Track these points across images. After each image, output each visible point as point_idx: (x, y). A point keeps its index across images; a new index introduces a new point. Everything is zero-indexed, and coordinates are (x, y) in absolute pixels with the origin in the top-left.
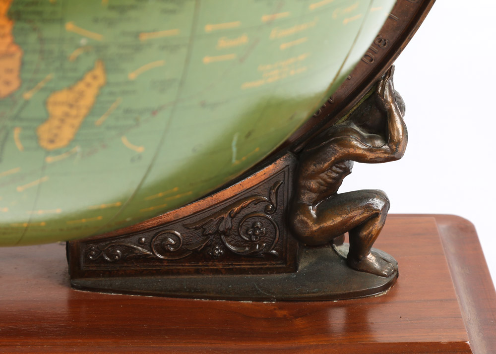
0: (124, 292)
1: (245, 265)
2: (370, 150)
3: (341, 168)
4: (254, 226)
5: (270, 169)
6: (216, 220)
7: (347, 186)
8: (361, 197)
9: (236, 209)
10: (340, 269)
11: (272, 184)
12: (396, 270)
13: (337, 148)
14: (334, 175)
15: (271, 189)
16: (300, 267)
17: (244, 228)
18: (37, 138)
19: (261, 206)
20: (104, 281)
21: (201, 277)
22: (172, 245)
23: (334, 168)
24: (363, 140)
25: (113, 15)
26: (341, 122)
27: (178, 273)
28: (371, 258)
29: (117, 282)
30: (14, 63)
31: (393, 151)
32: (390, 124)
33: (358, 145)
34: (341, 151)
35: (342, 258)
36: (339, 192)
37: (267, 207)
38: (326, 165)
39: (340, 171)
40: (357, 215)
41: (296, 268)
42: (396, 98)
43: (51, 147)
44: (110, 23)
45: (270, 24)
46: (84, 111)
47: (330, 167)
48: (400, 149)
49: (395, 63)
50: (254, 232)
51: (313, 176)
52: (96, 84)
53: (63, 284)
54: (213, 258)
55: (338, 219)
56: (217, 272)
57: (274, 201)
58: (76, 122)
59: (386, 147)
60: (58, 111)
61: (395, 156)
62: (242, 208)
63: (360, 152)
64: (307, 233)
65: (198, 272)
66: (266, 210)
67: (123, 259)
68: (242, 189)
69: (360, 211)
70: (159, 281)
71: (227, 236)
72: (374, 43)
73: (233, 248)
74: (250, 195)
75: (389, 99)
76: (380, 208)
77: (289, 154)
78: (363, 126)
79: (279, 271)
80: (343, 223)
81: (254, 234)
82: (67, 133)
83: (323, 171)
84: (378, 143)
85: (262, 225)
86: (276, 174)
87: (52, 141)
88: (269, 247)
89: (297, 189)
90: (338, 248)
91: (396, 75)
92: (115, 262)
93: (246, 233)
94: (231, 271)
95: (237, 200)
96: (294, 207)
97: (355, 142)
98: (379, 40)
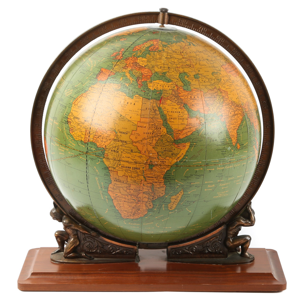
0: (182, 262)
1: (214, 256)
2: (246, 223)
3: (238, 228)
4: (216, 245)
5: (220, 229)
6: (206, 243)
7: (240, 234)
8: (244, 237)
9: (211, 240)
10: (239, 257)
11: (220, 233)
12: (254, 258)
13: (237, 222)
14: (237, 230)
15: (220, 234)
16: (228, 257)
17: (213, 245)
18: (168, 207)
19: (217, 239)
20: (176, 260)
21: (202, 259)
22: (194, 250)
23: (236, 228)
24: (244, 220)
25: (186, 178)
26: (238, 217)
27: (196, 258)
28: (247, 254)
29: (180, 260)
30: (164, 189)
31: (252, 223)
32: (251, 216)
33: (243, 222)
34: (238, 223)
35: (239, 254)
36: (238, 235)
37: (219, 239)
38: (234, 227)
39: (238, 229)
40: (242, 241)
41: (227, 257)
42: (252, 210)
43: (171, 209)
44: (185, 180)
45: (219, 182)
46: (178, 201)
47: (235, 228)
48: (253, 223)
49: (251, 201)
50: (216, 246)
51: (231, 230)
52: (181, 194)
53: (165, 261)
54: (206, 253)
55: (238, 242)
56: (206, 257)
57: (221, 237)
58: (176, 203)
59: (250, 222)
60: (173, 201)
61: (252, 225)
62: (213, 239)
63: (243, 223)
64: (230, 246)
65: (201, 257)
66: (219, 240)
67: (182, 254)
68: (213, 234)
69: (243, 240)
70: (191, 260)
71: (209, 247)
72: (244, 194)
73: (210, 251)
74: (215, 236)
75: (250, 210)
76: (249, 239)
77: (225, 225)
78: (244, 217)
79: (222, 257)
80: (239, 243)
81: (216, 247)
82: (174, 206)
83: (233, 229)
84: (248, 221)
85: (218, 245)
86: (221, 230)
87: (171, 208)
88: (220, 250)
89: (227, 234)
90: (238, 252)
91: (252, 204)
92: (179, 254)
93: (214, 247)
94: (210, 257)
95: (211, 238)
96: (226, 239)
97: (241, 221)
98: (246, 193)
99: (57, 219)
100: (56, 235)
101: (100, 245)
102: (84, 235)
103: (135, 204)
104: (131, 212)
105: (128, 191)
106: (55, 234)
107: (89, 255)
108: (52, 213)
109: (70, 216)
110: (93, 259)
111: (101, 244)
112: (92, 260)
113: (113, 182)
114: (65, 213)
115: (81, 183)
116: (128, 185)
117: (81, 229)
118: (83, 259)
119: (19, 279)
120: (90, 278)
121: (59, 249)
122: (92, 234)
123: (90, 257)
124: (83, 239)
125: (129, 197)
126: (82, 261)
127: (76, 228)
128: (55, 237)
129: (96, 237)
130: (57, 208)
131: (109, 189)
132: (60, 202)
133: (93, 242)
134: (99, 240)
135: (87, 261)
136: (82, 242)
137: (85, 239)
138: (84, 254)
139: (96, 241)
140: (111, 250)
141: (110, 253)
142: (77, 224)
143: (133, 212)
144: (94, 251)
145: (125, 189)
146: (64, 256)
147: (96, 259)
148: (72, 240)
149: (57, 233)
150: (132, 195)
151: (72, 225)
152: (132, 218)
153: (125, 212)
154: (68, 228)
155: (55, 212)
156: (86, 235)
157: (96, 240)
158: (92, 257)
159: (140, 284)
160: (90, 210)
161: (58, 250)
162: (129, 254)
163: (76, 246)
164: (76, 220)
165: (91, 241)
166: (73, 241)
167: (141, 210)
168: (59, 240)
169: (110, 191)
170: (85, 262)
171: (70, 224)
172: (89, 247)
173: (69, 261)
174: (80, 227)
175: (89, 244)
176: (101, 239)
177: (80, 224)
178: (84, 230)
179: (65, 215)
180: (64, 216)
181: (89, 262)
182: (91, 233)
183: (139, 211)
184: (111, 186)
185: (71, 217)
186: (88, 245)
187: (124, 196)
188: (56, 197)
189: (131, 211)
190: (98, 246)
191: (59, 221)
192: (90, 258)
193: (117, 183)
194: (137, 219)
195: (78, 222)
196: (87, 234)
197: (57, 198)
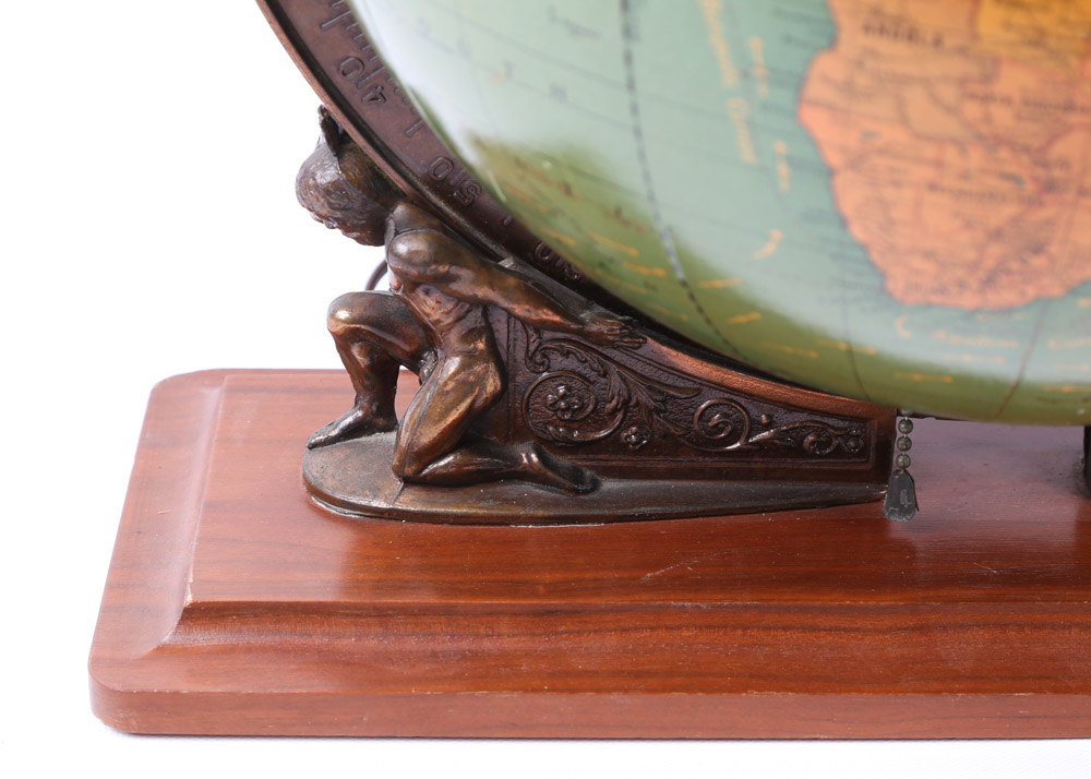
99: (347, 229)
100: (340, 328)
101: (642, 396)
102: (537, 331)
103: (1010, 210)
104: (973, 266)
105: (972, 110)
106: (332, 316)
107: (564, 461)
108: (316, 187)
109: (441, 204)
110: (595, 485)
111: (650, 388)
112: (586, 492)
113: (853, 40)
114: (401, 184)
115: (575, 31)
116: (973, 69)
117: (517, 302)
118: (528, 489)
119: (97, 643)
120: (591, 642)
121: (360, 414)
122: (595, 328)
123: (576, 475)
124: (530, 357)
125: (976, 158)
126: (521, 502)
127: (483, 292)
128: (334, 335)
129: (617, 348)
130: (347, 156)
131: (815, 89)
132: (370, 114)
133: (593, 376)
134: (639, 367)
135: (556, 504)
136: (523, 376)
137: (538, 358)
138: (534, 457)
139: (613, 368)
140: (717, 428)
141: (707, 443)
142: (485, 260)
143: (990, 263)
144: (603, 434)
145: (949, 94)
146: (398, 471)
147: (610, 485)
148: (452, 369)
149: (343, 314)
150: (994, 142)
151: (454, 270)
152: (969, 300)
153: (918, 262)
154: (427, 293)
155: (333, 183)
156: (547, 335)
157: (618, 364)
158: (588, 473)
159: (939, 692)
160: (626, 223)
161: (350, 420)
162: (839, 452)
163: (479, 403)
164: (478, 234)
165: (581, 368)
166: (462, 376)
167: (1054, 249)
168: (362, 360)
169: (817, 104)
170: (540, 513)
171: (443, 269)
172: (564, 411)
173: (433, 503)
174: (512, 281)
175: (568, 389)
176: (650, 361)
177: (507, 263)
178: (537, 307)
179: (400, 196)
180: (400, 210)
181: (571, 512)
182: (582, 322)
183: (1038, 262)
184: (829, 66)
185: (447, 209)
186: (563, 397)
187: (929, 151)
188: (338, 79)
189: (971, 255)
190: (626, 403)
191: (360, 240)
192: (577, 484)
193: (885, 46)
194: (1008, 310)
195: (493, 247)
196: (554, 327)
197: (345, 85)
